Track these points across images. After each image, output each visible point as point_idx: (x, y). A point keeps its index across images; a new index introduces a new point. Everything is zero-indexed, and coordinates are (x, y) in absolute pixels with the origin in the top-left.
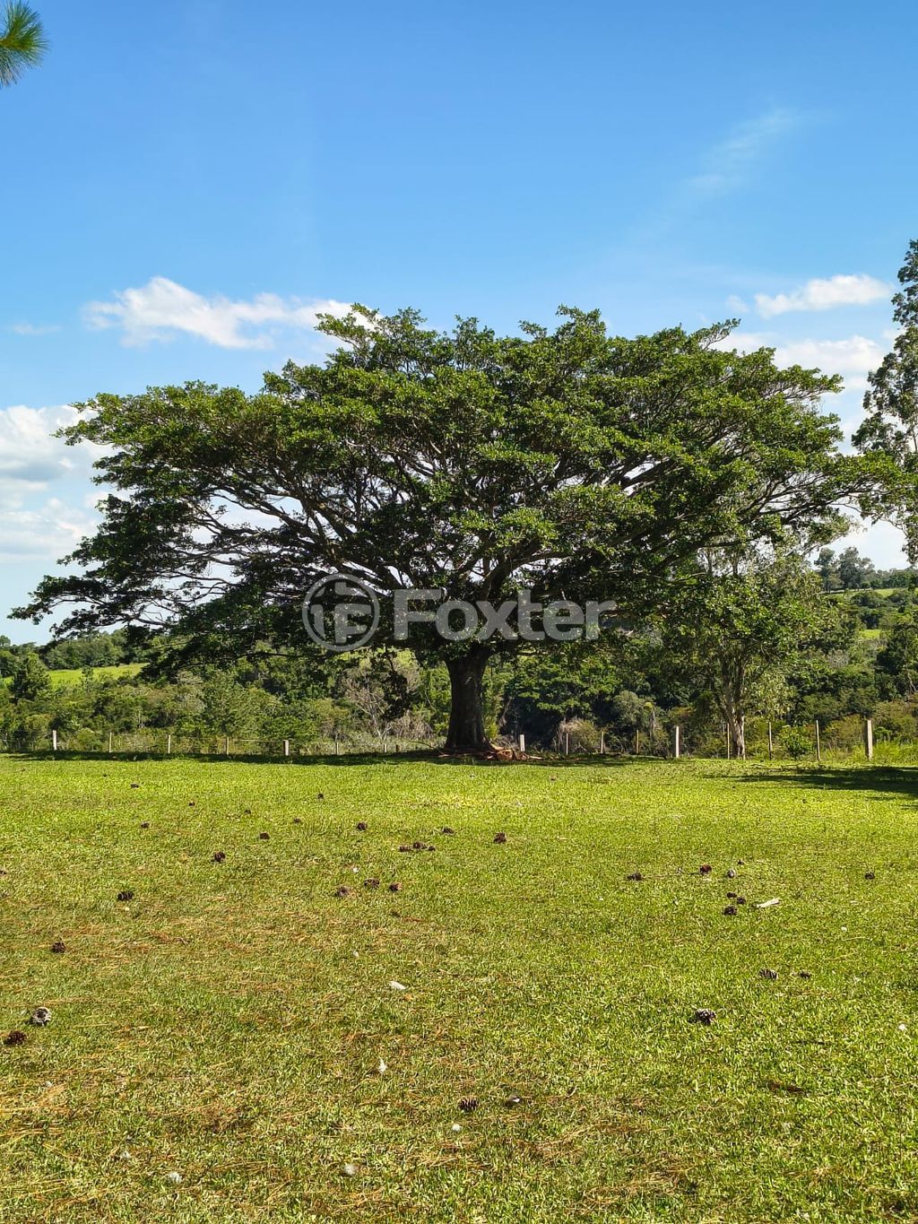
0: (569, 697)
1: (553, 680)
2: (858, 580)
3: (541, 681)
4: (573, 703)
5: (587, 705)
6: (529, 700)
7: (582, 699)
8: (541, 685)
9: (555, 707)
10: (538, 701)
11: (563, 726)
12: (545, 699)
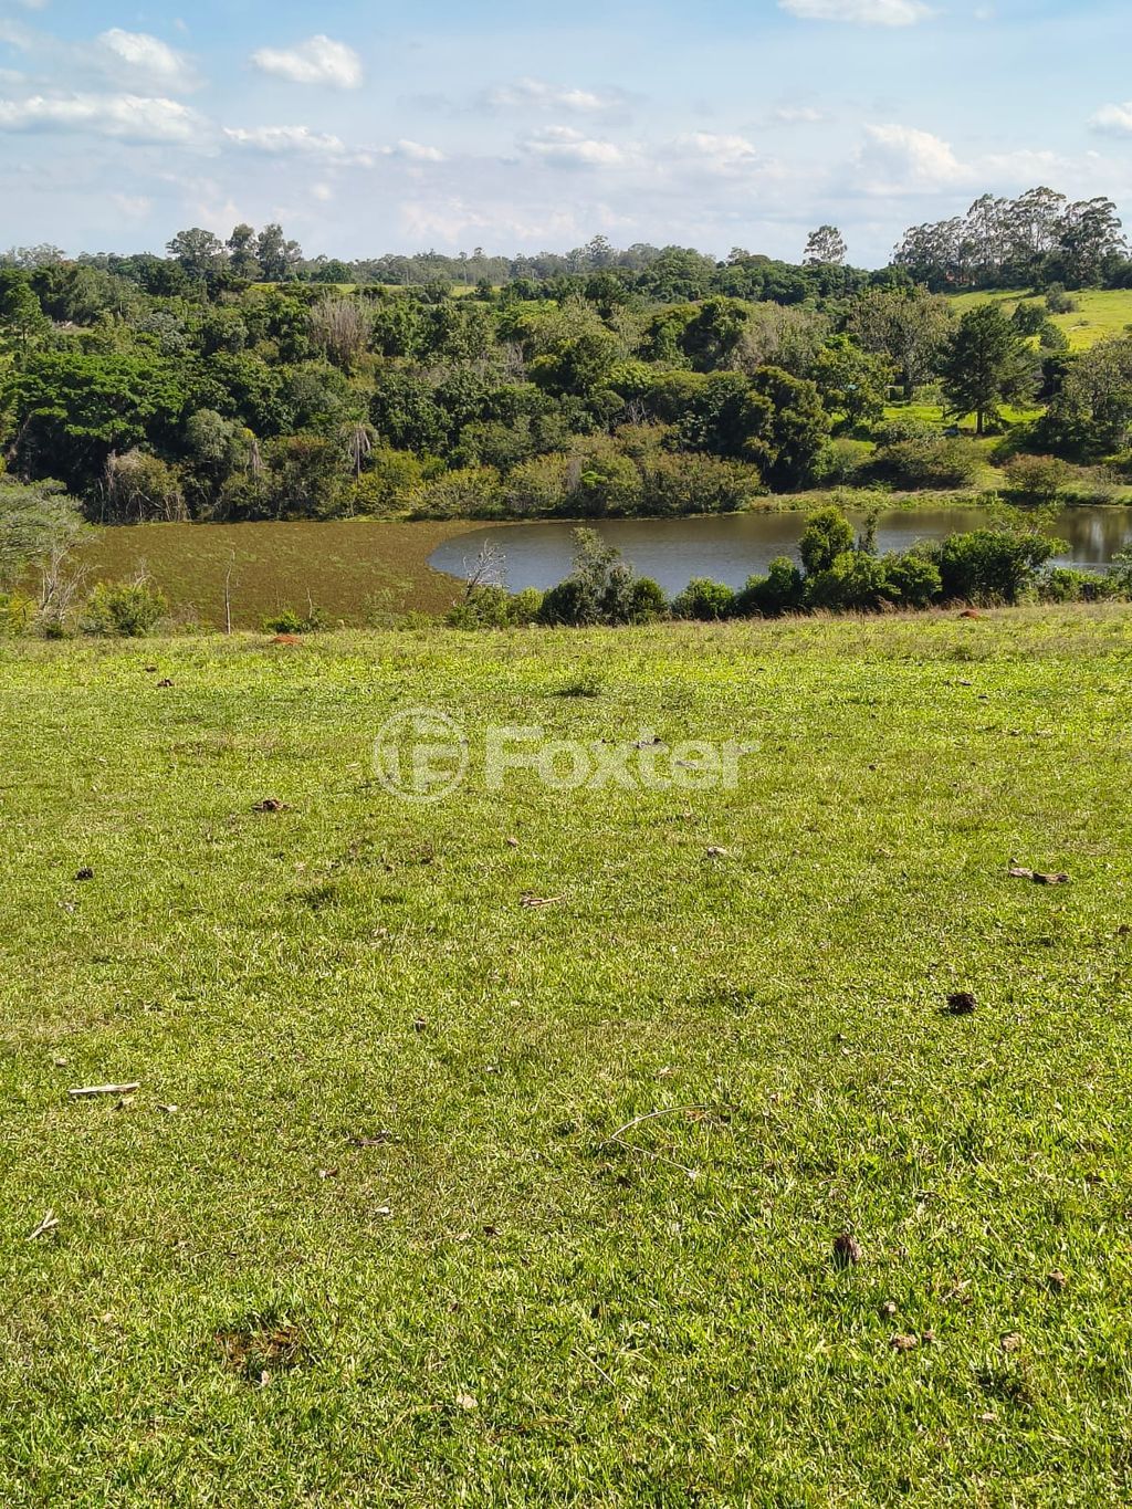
0: (112, 417)
1: (86, 389)
2: (282, 271)
3: (66, 390)
4: (121, 425)
5: (141, 429)
6: (50, 418)
7: (134, 420)
8: (66, 396)
9: (94, 432)
10: (64, 422)
11: (113, 461)
12: (75, 418)
